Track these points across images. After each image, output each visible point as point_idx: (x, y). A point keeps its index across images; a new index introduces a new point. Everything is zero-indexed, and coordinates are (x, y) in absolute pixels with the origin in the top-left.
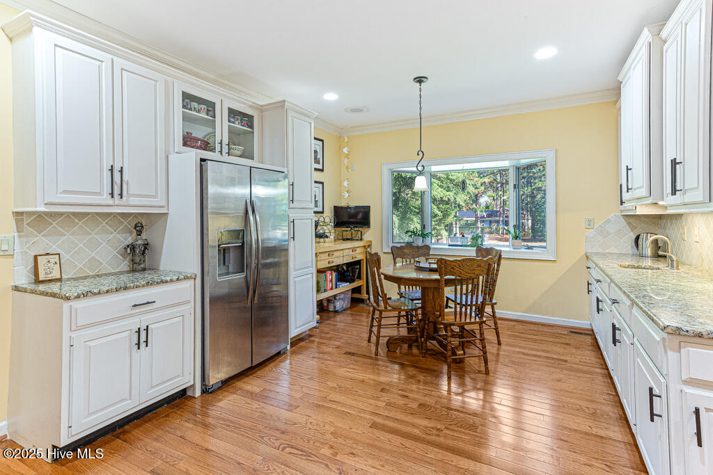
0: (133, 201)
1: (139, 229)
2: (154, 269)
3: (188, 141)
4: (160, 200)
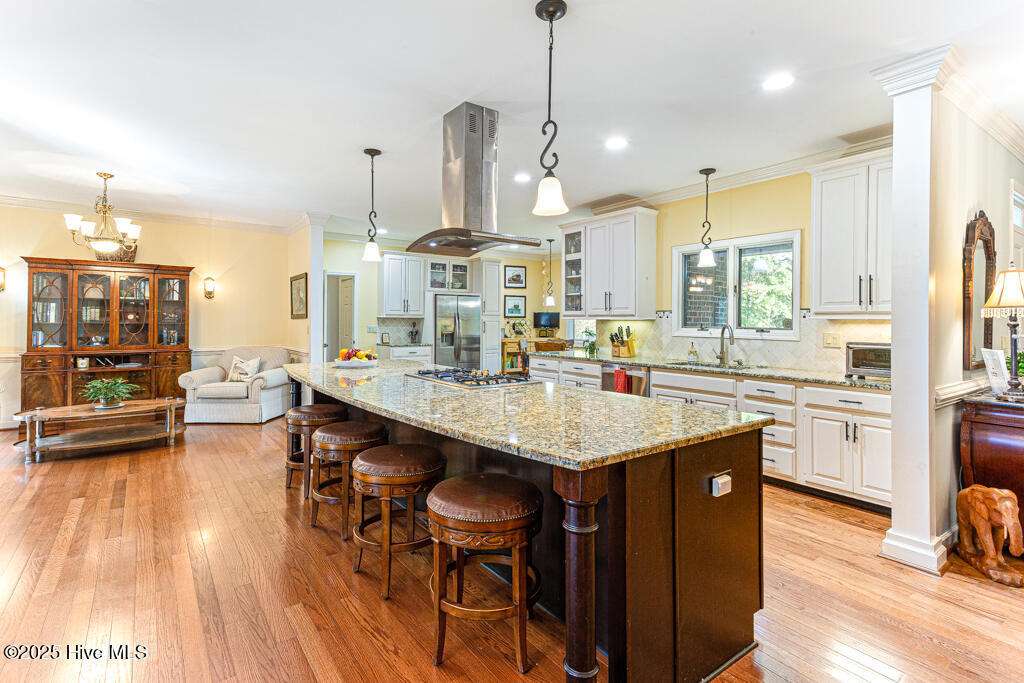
0: (412, 313)
1: (414, 325)
2: (419, 342)
3: (434, 284)
4: (421, 313)
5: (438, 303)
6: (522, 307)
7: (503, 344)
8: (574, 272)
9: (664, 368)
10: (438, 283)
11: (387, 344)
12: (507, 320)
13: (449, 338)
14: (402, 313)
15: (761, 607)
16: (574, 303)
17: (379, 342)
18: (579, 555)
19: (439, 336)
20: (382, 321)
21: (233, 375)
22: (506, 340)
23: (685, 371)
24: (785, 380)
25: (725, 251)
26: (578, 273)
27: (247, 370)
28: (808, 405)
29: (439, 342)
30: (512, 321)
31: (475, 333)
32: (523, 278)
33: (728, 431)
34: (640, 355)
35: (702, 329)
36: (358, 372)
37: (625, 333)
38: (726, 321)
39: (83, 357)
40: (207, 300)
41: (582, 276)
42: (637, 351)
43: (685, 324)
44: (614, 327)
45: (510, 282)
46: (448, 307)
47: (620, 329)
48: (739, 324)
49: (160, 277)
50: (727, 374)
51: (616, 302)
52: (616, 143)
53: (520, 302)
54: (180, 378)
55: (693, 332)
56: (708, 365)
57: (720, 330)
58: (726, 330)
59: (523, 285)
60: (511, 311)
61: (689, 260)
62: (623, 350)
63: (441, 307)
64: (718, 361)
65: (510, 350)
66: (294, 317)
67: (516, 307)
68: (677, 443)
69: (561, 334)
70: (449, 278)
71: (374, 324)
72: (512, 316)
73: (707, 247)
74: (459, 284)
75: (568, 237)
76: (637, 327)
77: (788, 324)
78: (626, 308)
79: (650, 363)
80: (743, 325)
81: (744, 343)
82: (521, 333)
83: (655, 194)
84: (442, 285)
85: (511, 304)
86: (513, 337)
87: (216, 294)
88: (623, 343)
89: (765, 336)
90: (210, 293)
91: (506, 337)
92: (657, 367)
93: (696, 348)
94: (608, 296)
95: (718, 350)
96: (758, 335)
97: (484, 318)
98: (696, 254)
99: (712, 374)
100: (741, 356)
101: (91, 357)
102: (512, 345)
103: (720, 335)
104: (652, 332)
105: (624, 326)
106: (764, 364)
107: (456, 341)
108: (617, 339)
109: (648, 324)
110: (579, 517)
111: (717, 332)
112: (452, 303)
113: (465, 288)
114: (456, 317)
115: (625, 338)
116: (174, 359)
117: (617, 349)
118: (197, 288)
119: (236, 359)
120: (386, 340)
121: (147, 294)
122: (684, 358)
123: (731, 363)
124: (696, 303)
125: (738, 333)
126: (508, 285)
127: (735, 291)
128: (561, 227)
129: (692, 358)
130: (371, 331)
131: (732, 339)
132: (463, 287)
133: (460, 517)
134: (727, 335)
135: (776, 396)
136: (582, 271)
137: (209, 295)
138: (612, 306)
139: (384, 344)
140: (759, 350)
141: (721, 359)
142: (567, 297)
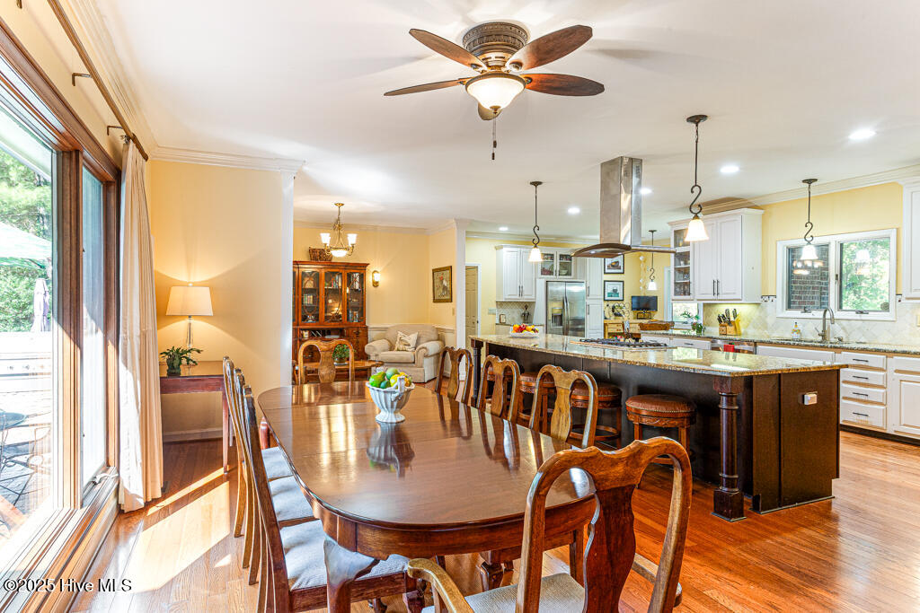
5: (550, 288)
6: (620, 291)
7: (605, 325)
8: (682, 263)
9: (770, 343)
10: (546, 271)
11: (504, 324)
12: (606, 303)
13: (558, 319)
14: (518, 297)
15: (838, 477)
16: (683, 289)
17: (498, 322)
18: (728, 420)
19: (550, 317)
20: (500, 304)
21: (398, 345)
22: (607, 321)
23: (789, 345)
24: (877, 351)
25: (828, 245)
26: (686, 263)
27: (409, 342)
28: (897, 371)
29: (550, 323)
30: (611, 305)
31: (580, 315)
32: (621, 264)
33: (814, 368)
34: (746, 333)
35: (805, 311)
36: (528, 341)
37: (731, 315)
38: (828, 304)
39: (305, 330)
40: (374, 289)
41: (691, 266)
42: (742, 331)
43: (789, 307)
44: (721, 310)
45: (609, 268)
46: (557, 292)
47: (727, 311)
48: (840, 307)
49: (348, 271)
50: (827, 347)
51: (723, 288)
52: (730, 169)
53: (619, 287)
54: (366, 347)
55: (797, 313)
56: (812, 341)
57: (822, 312)
58: (828, 312)
59: (621, 271)
60: (610, 295)
61: (793, 252)
62: (730, 329)
63: (551, 291)
64: (820, 338)
65: (610, 330)
66: (435, 301)
67: (615, 291)
68: (782, 370)
69: (657, 317)
70: (557, 267)
71: (494, 307)
72: (611, 299)
73: (809, 243)
74: (564, 272)
75: (676, 232)
76: (744, 311)
77: (886, 307)
78: (734, 293)
79: (756, 339)
80: (844, 308)
81: (844, 323)
82: (620, 315)
83: (761, 197)
84: (550, 273)
85: (610, 288)
86: (613, 319)
87: (380, 285)
88: (730, 323)
89: (864, 317)
90: (377, 283)
91: (606, 318)
92: (762, 343)
93: (800, 327)
94: (716, 283)
95: (820, 330)
96: (858, 316)
97: (588, 302)
98: (800, 248)
99: (814, 347)
100: (841, 334)
101: (309, 330)
102: (613, 326)
103: (822, 317)
104: (758, 313)
105: (731, 308)
106: (863, 340)
107: (565, 322)
108: (724, 320)
109: (756, 306)
110: (727, 401)
111: (819, 314)
112: (561, 288)
113: (570, 275)
114: (564, 301)
115: (732, 319)
116: (358, 333)
117: (724, 328)
118: (369, 279)
119: (400, 334)
120: (503, 320)
121: (340, 285)
122: (788, 336)
123: (833, 340)
124: (801, 288)
125: (838, 315)
126: (607, 271)
127: (837, 279)
128: (670, 224)
129: (796, 336)
130: (491, 312)
131: (833, 320)
132: (568, 274)
133: (653, 409)
134: (828, 316)
135: (869, 364)
136: (691, 261)
137: (376, 284)
138: (720, 292)
139: (501, 323)
140: (859, 328)
141: (823, 336)
142: (675, 283)
